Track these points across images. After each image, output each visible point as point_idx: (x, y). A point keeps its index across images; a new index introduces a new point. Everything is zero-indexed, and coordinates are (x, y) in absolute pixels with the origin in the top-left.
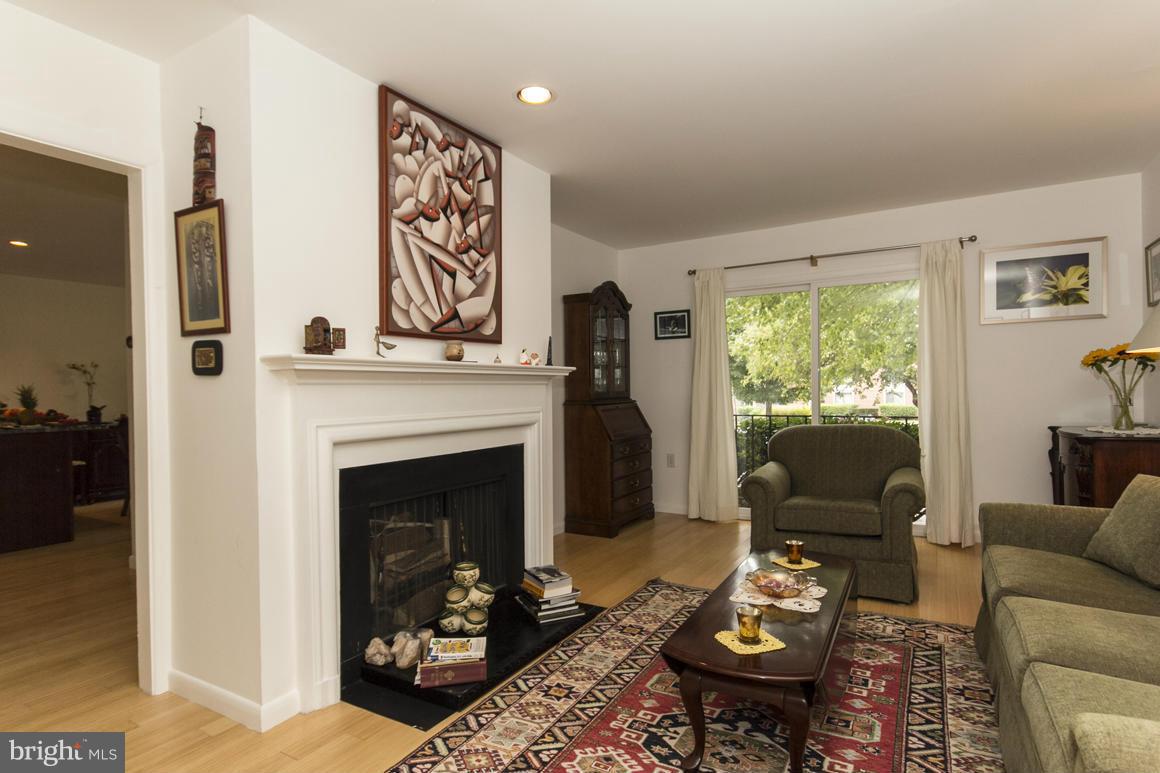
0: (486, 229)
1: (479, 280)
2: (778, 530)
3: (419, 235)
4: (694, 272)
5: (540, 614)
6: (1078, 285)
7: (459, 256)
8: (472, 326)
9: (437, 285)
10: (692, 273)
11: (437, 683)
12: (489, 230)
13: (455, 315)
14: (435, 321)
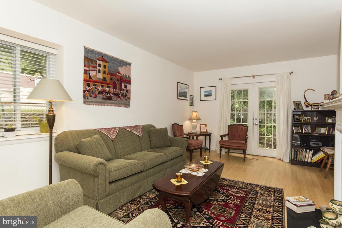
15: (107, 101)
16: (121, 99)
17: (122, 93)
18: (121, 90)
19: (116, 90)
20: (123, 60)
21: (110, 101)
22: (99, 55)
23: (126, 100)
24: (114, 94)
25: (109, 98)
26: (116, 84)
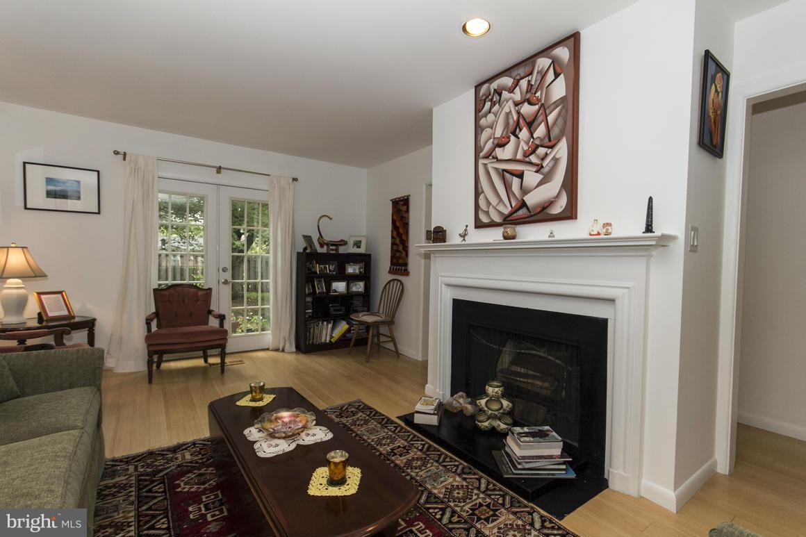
1: (546, 170)
3: (495, 160)
7: (527, 159)
8: (539, 209)
9: (508, 187)
13: (523, 204)
14: (507, 213)
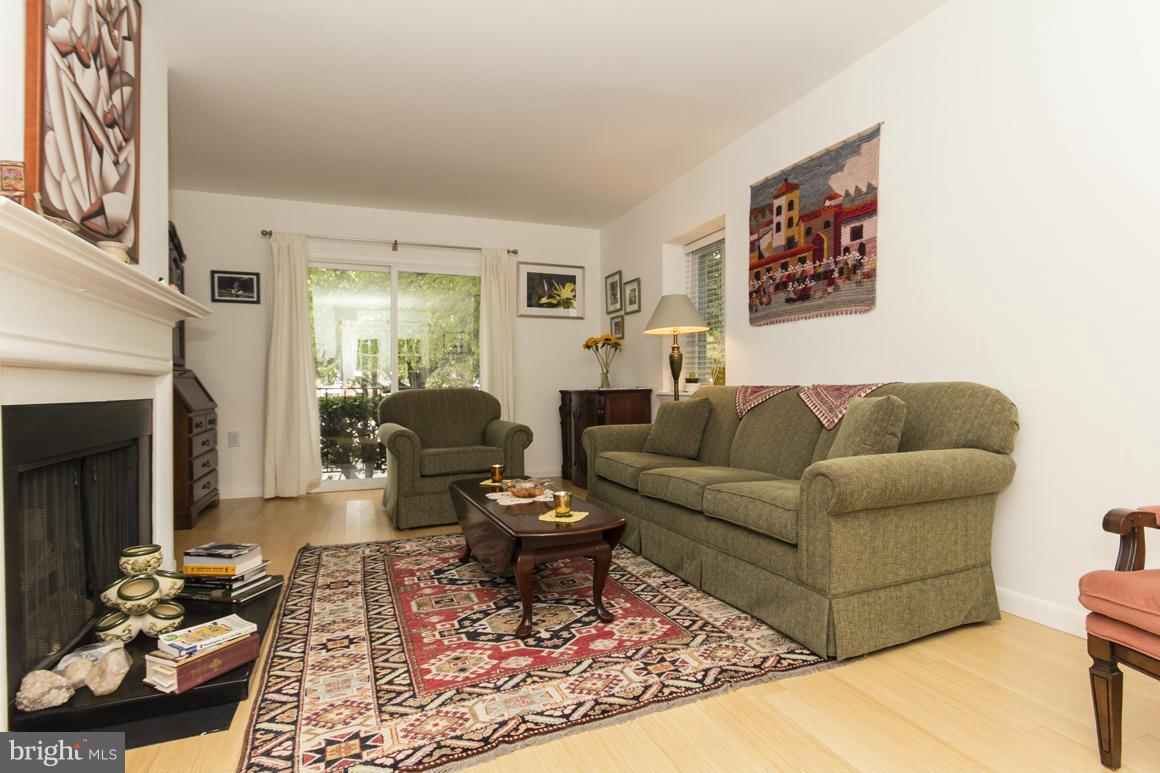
0: (128, 106)
1: (121, 170)
2: (422, 476)
3: (72, 79)
4: (270, 234)
5: (233, 594)
6: (571, 296)
7: (106, 129)
8: (115, 230)
10: (266, 234)
11: (200, 680)
12: (130, 109)
13: (102, 210)
14: (85, 210)
15: (797, 305)
16: (837, 289)
17: (841, 265)
18: (840, 255)
19: (821, 260)
20: (844, 141)
21: (807, 304)
22: (779, 183)
23: (859, 283)
24: (816, 277)
25: (804, 296)
26: (823, 240)
